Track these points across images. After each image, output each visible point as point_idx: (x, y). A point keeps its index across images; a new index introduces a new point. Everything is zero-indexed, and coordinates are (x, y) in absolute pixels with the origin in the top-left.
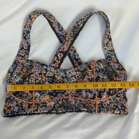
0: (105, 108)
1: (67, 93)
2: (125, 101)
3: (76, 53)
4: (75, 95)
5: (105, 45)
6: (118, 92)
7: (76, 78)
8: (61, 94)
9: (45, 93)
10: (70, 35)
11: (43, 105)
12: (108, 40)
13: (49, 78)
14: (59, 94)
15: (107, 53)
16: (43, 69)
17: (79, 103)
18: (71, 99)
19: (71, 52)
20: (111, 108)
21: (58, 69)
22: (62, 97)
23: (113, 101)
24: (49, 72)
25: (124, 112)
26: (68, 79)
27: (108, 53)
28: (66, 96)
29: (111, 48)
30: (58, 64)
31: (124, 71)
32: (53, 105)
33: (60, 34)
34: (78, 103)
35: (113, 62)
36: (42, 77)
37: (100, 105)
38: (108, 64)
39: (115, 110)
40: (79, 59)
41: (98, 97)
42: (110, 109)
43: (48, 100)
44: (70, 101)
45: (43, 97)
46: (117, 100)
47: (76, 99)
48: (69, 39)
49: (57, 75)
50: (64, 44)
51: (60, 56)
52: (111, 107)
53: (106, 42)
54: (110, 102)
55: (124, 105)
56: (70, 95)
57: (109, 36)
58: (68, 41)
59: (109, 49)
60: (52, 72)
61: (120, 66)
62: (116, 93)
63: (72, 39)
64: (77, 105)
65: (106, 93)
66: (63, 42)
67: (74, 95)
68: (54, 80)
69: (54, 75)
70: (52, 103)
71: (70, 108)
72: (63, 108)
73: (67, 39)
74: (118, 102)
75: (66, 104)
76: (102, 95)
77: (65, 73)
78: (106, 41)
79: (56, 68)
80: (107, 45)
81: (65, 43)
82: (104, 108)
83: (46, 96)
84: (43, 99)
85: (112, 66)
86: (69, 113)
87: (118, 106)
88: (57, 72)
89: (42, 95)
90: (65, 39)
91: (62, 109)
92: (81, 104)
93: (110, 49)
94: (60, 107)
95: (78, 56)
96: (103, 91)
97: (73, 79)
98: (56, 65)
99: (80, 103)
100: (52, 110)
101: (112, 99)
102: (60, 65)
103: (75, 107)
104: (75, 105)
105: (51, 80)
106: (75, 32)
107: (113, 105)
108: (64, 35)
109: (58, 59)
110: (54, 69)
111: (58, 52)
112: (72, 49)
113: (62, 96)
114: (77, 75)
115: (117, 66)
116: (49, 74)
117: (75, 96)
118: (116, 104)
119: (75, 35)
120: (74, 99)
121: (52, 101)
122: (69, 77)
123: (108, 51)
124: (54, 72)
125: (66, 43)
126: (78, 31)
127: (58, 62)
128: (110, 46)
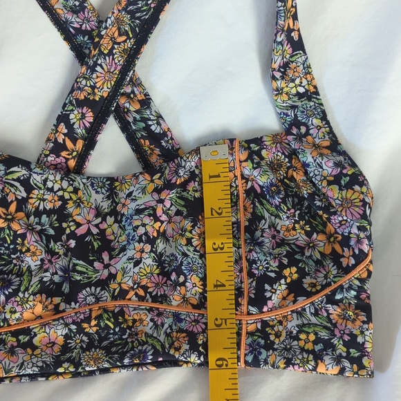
0: (276, 350)
1: (120, 284)
2: (364, 322)
3: (149, 107)
4: (154, 293)
5: (278, 75)
6: (335, 282)
7: (157, 219)
8: (93, 288)
9: (22, 288)
10: (119, 29)
11: (18, 341)
12: (290, 51)
13: (44, 218)
14: (84, 292)
15: (287, 108)
16: (13, 180)
17: (170, 327)
18: (135, 309)
19: (127, 105)
20: (303, 350)
21: (78, 179)
22: (101, 304)
23: (314, 320)
24: (42, 192)
25: (356, 370)
26: (121, 221)
27: (293, 107)
28: (114, 298)
29: (305, 82)
30: (74, 158)
31: (361, 187)
32: (61, 340)
33: (76, 25)
34: (166, 326)
35: (314, 145)
36: (9, 217)
37: (259, 337)
38: (293, 154)
39: (322, 360)
40: (164, 134)
41: (251, 302)
42: (300, 357)
43: (40, 317)
44: (134, 321)
45: (19, 309)
46: (331, 317)
47: (157, 309)
48: (116, 46)
49: (75, 202)
50: (93, 70)
51: (81, 119)
52: (302, 343)
53: (278, 61)
54: (300, 322)
55: (360, 340)
56: (131, 294)
57: (294, 30)
58: (111, 53)
59: (294, 91)
60: (51, 190)
61: (344, 168)
62: (329, 285)
63: (129, 44)
64: (162, 338)
65: (284, 287)
66: (89, 58)
67: (150, 293)
68: (64, 225)
69: (60, 203)
70: (58, 333)
71: (133, 348)
72: (100, 353)
73: (106, 44)
74: (335, 325)
75: (115, 333)
76: (268, 294)
78: (280, 58)
79: (67, 173)
80: (284, 73)
81: (99, 62)
82: (274, 350)
83: (31, 304)
84: (17, 315)
85: (308, 165)
86: (123, 371)
87: (335, 341)
88: (76, 191)
89: (13, 299)
90: (97, 45)
91: (100, 359)
92: (180, 331)
93: (301, 90)
94: (90, 346)
95: (158, 124)
96: (273, 275)
97: (144, 225)
98: (67, 160)
99: (174, 327)
100: (58, 363)
101: (308, 310)
102: (83, 157)
103: (153, 347)
104: (155, 335)
105: (53, 228)
106: (138, 15)
107: (312, 337)
108: (93, 30)
109: (71, 135)
110: (58, 177)
111: (71, 102)
112: (133, 92)
113: (98, 300)
114: (160, 206)
115: (331, 164)
116: (40, 199)
117: (155, 299)
118: (324, 334)
119: (141, 26)
120: (150, 310)
121: (54, 320)
122: (126, 213)
123: (289, 99)
124: (61, 189)
125: (101, 65)
126: (153, 5)
127: (75, 145)
128: (296, 74)
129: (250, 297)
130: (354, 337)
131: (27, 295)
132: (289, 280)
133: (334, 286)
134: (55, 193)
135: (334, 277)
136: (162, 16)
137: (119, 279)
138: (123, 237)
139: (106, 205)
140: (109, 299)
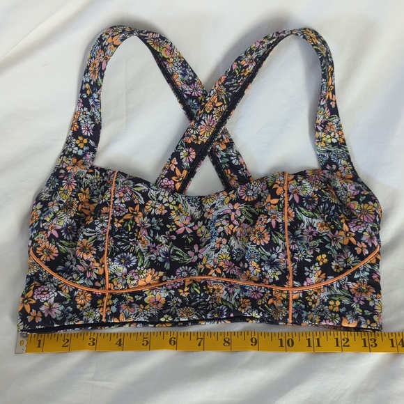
0: (313, 311)
1: (204, 265)
2: (373, 293)
3: (232, 148)
4: (227, 272)
5: (320, 128)
6: (353, 267)
7: (231, 223)
8: (186, 267)
9: (139, 264)
10: (218, 97)
11: (134, 299)
12: (329, 114)
13: (154, 219)
14: (180, 268)
15: (324, 152)
16: (137, 191)
17: (239, 294)
18: (214, 282)
19: (217, 146)
20: (331, 311)
21: (180, 196)
22: (191, 277)
23: (338, 292)
24: (154, 202)
25: (369, 323)
26: (207, 224)
27: (328, 151)
28: (200, 274)
29: (337, 136)
30: (180, 182)
31: (374, 203)
32: (163, 301)
33: (188, 93)
34: (236, 294)
35: (342, 177)
37: (301, 303)
38: (328, 182)
39: (345, 317)
40: (241, 166)
41: (295, 279)
42: (330, 315)
43: (149, 284)
44: (214, 290)
45: (136, 277)
46: (351, 290)
47: (230, 282)
48: (215, 109)
49: (176, 212)
50: (199, 124)
51: (187, 156)
52: (331, 307)
53: (320, 120)
54: (329, 293)
55: (371, 304)
56: (212, 271)
57: (332, 101)
58: (211, 113)
59: (329, 141)
60: (161, 202)
61: (362, 190)
62: (349, 268)
63: (224, 108)
64: (233, 302)
65: (318, 268)
66: (197, 115)
67: (225, 272)
68: (168, 226)
69: (166, 211)
70: (162, 295)
71: (213, 308)
72: (191, 309)
73: (209, 107)
74: (354, 295)
75: (200, 297)
76: (307, 274)
77: (201, 207)
78: (322, 117)
79: (173, 192)
80: (324, 128)
81: (203, 118)
83: (145, 275)
84: (135, 282)
85: (337, 189)
86: (207, 323)
87: (354, 305)
88: (177, 204)
89: (133, 271)
90: (203, 107)
91: (190, 312)
92: (246, 297)
93: (335, 141)
94: (183, 305)
95: (238, 159)
96: (309, 260)
97: (222, 226)
98: (175, 182)
99: (241, 295)
100: (161, 315)
101: (335, 285)
102: (186, 182)
103: (227, 307)
104: (228, 300)
105: (160, 226)
106: (231, 89)
107: (338, 303)
108: (199, 96)
109: (180, 166)
110: (167, 194)
111: (182, 144)
112: (222, 138)
113: (189, 275)
114: (233, 213)
115: (353, 188)
116: (152, 207)
117: (228, 276)
118: (346, 301)
119: (232, 97)
120: (225, 283)
121: (159, 287)
122: (211, 218)
123: (326, 146)
124: (168, 202)
125: (204, 121)
126: (241, 84)
127: (182, 173)
128: (332, 129)
129: (294, 276)
130: (367, 302)
131: (142, 269)
132: (321, 264)
133: (353, 269)
134: (163, 204)
135: (353, 263)
136: (246, 92)
137: (204, 262)
138: (209, 235)
139: (197, 214)
140: (197, 274)
